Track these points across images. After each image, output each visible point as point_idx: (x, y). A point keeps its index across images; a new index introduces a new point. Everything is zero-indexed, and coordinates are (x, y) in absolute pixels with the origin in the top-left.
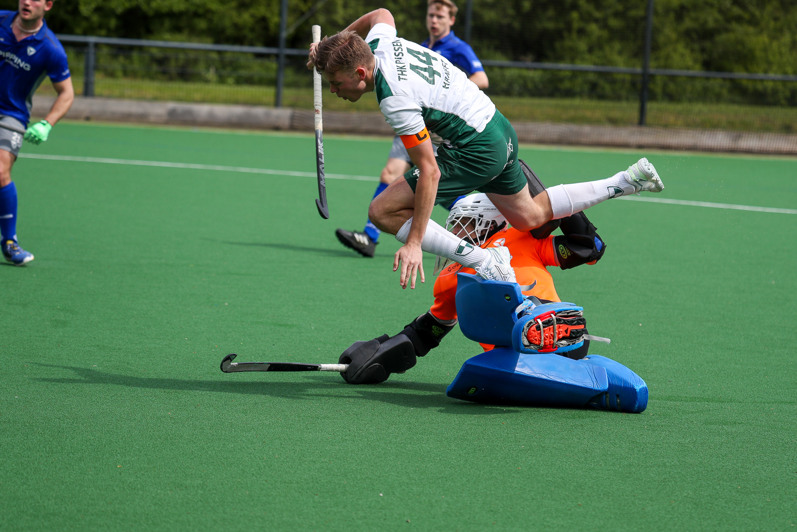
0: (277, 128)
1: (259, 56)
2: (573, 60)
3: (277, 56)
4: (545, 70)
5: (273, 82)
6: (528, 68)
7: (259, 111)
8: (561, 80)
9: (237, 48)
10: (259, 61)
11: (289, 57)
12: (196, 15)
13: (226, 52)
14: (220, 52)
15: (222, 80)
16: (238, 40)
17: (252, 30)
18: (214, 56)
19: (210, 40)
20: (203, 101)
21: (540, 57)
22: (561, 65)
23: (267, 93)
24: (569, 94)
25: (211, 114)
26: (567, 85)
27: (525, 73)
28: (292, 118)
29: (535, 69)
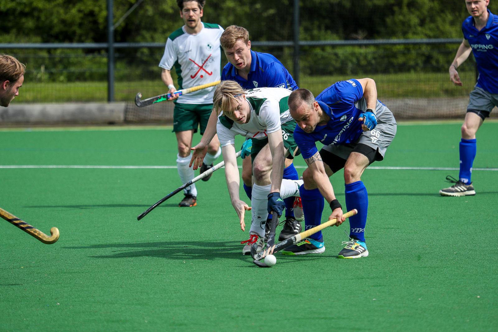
0: (111, 123)
1: (89, 51)
2: (405, 34)
3: (107, 50)
4: (376, 45)
5: (105, 77)
6: (360, 46)
7: (92, 106)
8: (394, 55)
9: (66, 45)
10: (90, 56)
11: (118, 50)
12: (23, 14)
13: (56, 49)
14: (49, 50)
15: (53, 78)
16: (67, 37)
17: (80, 25)
18: (44, 54)
19: (39, 39)
20: (35, 101)
21: (372, 33)
22: (394, 40)
23: (100, 88)
24: (403, 68)
25: (44, 113)
26: (401, 60)
27: (357, 50)
28: (126, 111)
29: (367, 46)
